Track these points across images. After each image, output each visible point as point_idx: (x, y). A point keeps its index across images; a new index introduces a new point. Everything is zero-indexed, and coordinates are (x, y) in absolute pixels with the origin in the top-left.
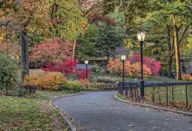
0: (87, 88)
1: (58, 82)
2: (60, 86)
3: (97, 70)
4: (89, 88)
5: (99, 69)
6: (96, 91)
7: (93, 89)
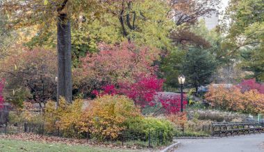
0: (183, 130)
1: (119, 118)
2: (124, 128)
3: (191, 101)
4: (187, 132)
5: (193, 99)
6: (202, 136)
7: (195, 133)
